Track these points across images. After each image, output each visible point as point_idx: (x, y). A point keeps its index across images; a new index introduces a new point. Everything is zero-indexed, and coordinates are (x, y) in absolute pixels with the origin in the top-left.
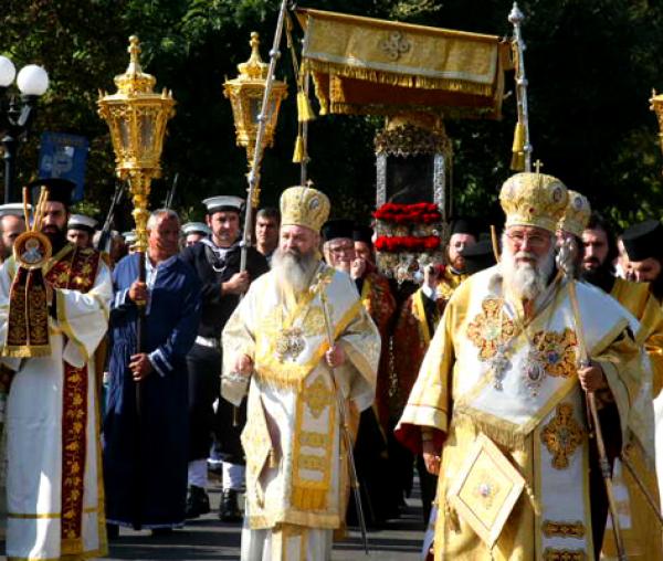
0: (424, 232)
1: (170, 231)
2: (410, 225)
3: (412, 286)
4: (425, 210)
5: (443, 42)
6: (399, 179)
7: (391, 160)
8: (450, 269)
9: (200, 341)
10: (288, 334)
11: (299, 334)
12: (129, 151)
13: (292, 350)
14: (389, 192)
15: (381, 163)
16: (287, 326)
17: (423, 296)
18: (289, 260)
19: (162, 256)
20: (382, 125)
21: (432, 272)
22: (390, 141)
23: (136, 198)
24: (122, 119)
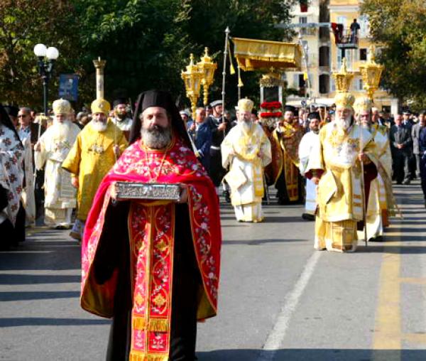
0: (276, 111)
1: (203, 114)
2: (271, 109)
3: (273, 129)
4: (276, 104)
5: (278, 46)
6: (267, 94)
7: (265, 88)
8: (285, 123)
9: (213, 147)
10: (247, 145)
11: (250, 145)
12: (191, 89)
13: (249, 150)
14: (264, 98)
15: (262, 89)
16: (247, 143)
17: (277, 132)
18: (243, 122)
19: (201, 122)
20: (262, 77)
21: (280, 124)
22: (264, 82)
23: (192, 103)
24: (188, 79)
